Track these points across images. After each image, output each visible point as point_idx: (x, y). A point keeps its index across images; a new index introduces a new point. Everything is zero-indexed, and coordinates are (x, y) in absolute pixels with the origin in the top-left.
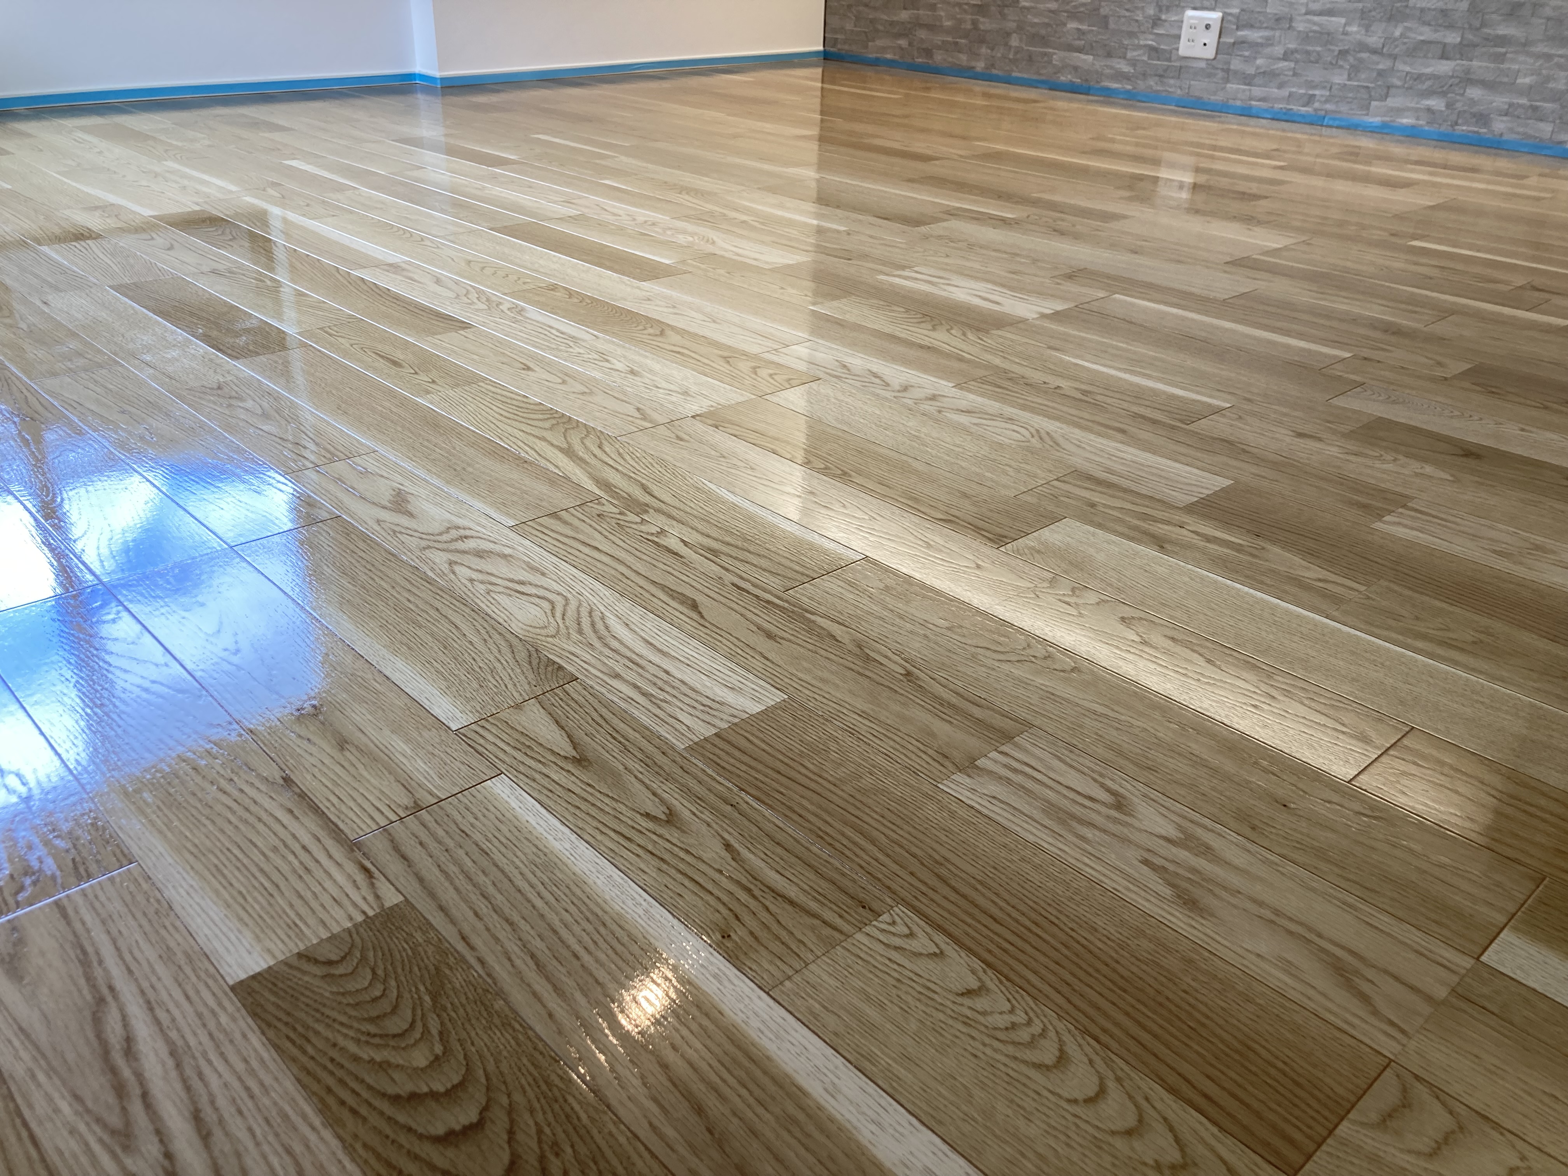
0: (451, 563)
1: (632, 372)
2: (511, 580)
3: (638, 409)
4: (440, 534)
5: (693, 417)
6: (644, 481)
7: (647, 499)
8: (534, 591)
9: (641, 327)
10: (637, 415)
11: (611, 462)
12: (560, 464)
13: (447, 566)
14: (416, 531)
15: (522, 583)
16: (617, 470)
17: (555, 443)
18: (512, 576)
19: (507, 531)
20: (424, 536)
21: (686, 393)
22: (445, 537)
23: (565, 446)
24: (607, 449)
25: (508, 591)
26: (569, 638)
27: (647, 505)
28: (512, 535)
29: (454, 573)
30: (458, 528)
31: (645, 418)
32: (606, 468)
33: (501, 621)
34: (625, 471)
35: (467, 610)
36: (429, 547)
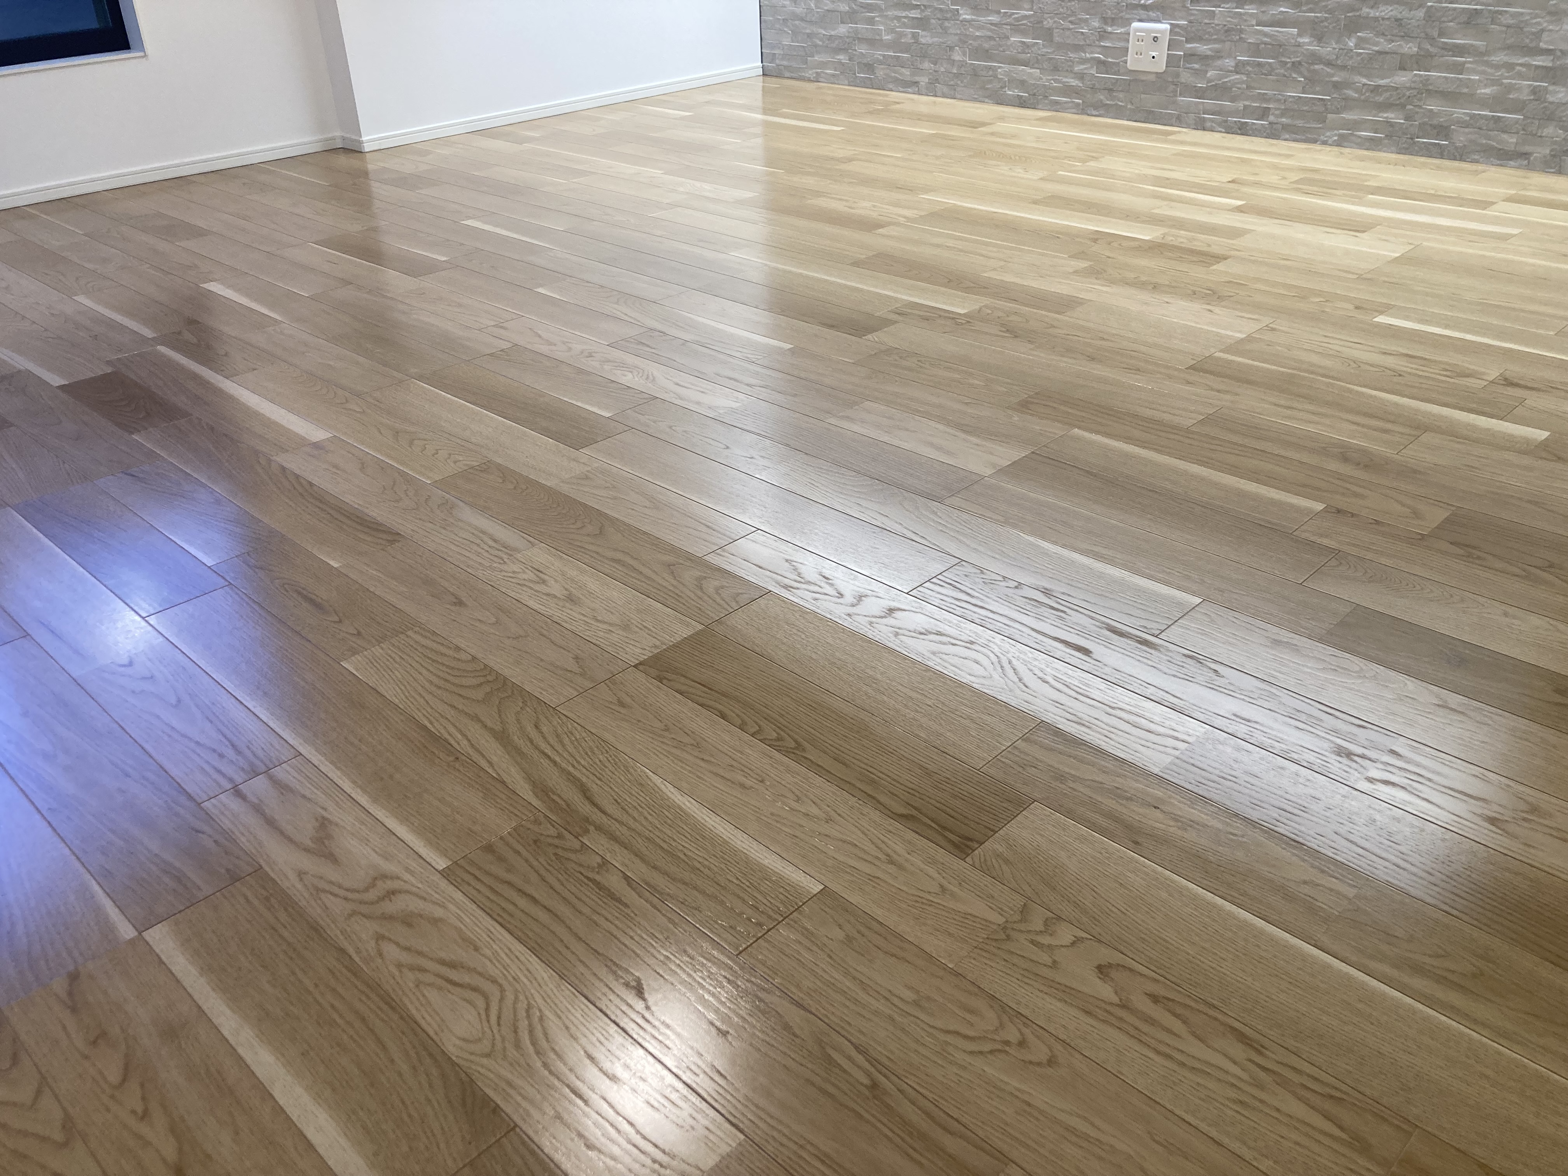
0: (379, 937)
1: (571, 599)
2: (443, 962)
3: (576, 658)
4: (366, 890)
5: (635, 666)
6: (584, 780)
7: (586, 809)
8: (466, 979)
9: (579, 524)
10: (576, 669)
11: (549, 751)
12: (495, 759)
13: (373, 943)
14: (340, 886)
15: (452, 965)
16: (555, 763)
17: (489, 724)
18: (443, 955)
19: (437, 877)
20: (350, 895)
21: (626, 627)
22: (371, 895)
23: (498, 728)
24: (544, 729)
25: (439, 981)
26: (505, 1057)
27: (587, 820)
28: (443, 884)
29: (381, 955)
30: (384, 877)
31: (583, 675)
32: (545, 762)
33: (432, 1033)
34: (564, 765)
35: (396, 1017)
36: (354, 913)
